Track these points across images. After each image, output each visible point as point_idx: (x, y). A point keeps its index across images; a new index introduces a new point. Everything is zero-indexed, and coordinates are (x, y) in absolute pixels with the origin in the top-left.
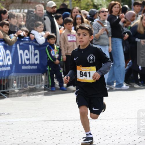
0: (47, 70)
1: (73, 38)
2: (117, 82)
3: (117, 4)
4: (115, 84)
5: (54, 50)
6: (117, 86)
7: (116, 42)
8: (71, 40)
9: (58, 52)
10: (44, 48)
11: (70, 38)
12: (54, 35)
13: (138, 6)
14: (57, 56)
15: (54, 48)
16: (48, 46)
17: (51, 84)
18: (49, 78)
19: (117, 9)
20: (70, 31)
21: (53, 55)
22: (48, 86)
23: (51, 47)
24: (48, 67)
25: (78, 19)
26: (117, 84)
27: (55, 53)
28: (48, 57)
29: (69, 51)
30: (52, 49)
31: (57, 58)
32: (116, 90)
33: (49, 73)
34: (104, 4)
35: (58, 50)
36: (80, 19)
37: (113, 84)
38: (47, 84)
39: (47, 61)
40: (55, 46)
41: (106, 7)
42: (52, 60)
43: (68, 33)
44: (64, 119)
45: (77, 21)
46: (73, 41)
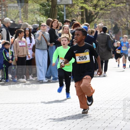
0: (4, 67)
1: (23, 44)
2: (53, 76)
3: (56, 20)
4: (52, 78)
5: (8, 53)
6: (53, 79)
7: (53, 48)
8: (22, 45)
9: (11, 54)
10: (1, 51)
11: (21, 44)
12: (8, 42)
13: (67, 23)
14: (10, 57)
15: (8, 51)
16: (4, 50)
17: (6, 77)
18: (4, 72)
19: (55, 24)
20: (21, 39)
21: (8, 56)
22: (3, 79)
23: (6, 51)
24: (4, 65)
25: (27, 31)
26: (53, 78)
27: (9, 55)
28: (4, 58)
29: (19, 53)
30: (7, 52)
31: (10, 58)
32: (53, 82)
33: (4, 69)
34: (45, 21)
35: (12, 53)
36: (28, 31)
37: (51, 78)
38: (3, 77)
39: (3, 61)
40: (10, 50)
41: (46, 23)
42: (7, 60)
43: (20, 41)
44: (15, 103)
45: (26, 32)
46: (23, 46)
